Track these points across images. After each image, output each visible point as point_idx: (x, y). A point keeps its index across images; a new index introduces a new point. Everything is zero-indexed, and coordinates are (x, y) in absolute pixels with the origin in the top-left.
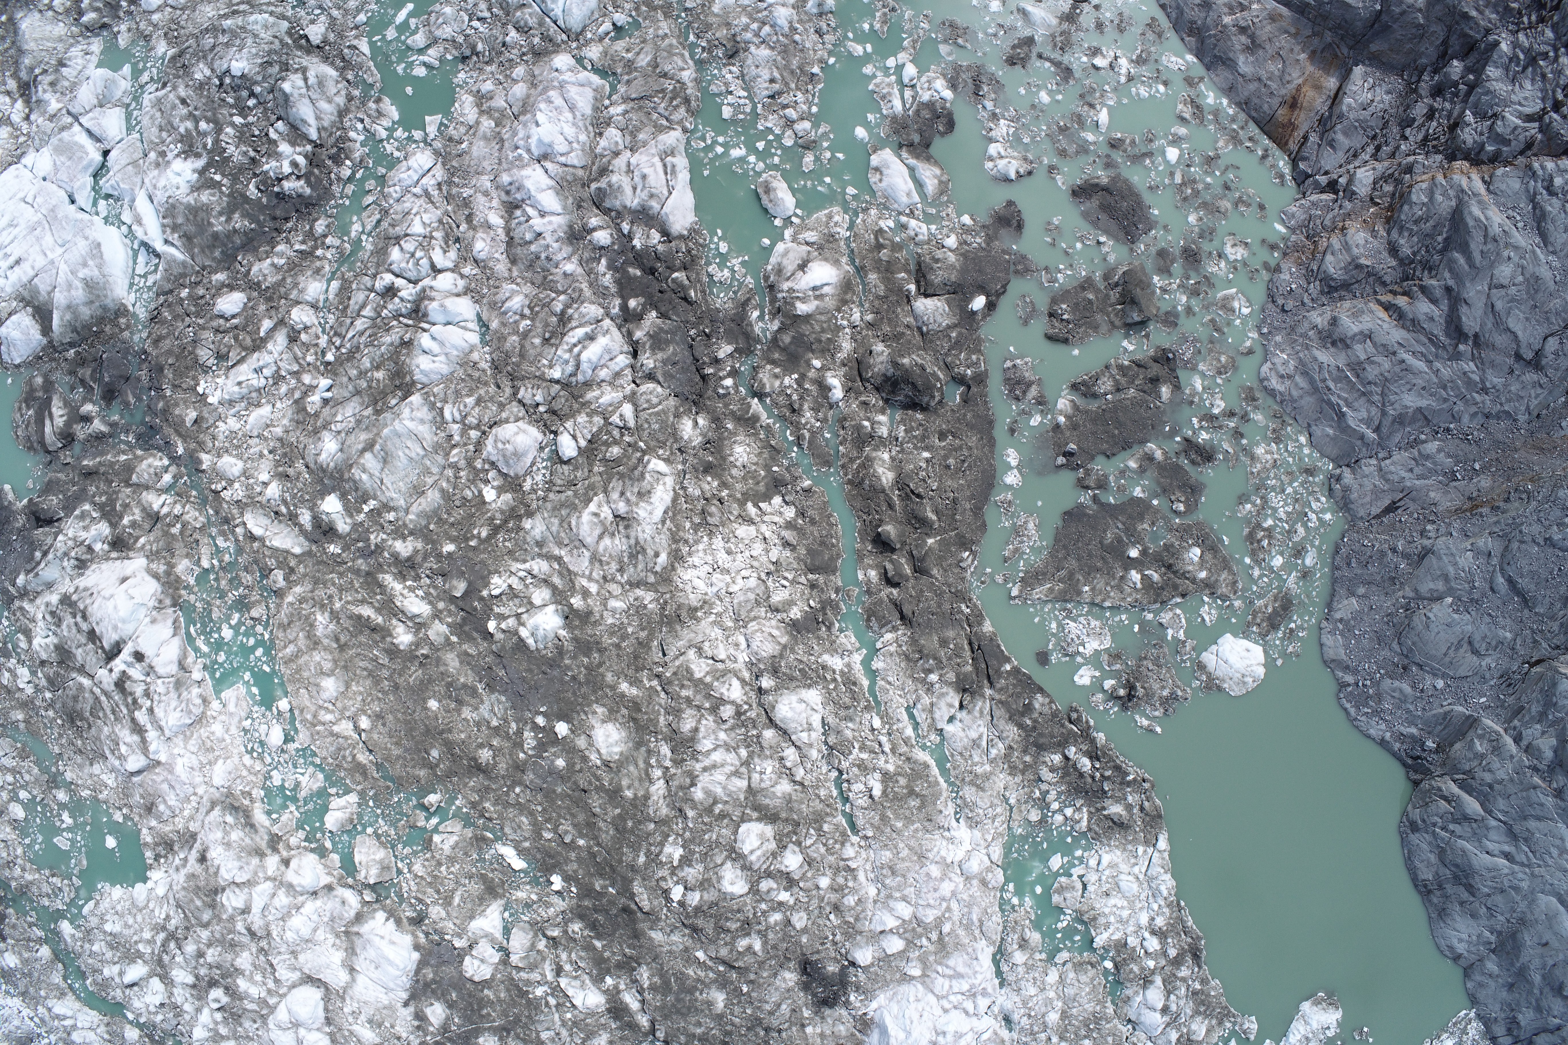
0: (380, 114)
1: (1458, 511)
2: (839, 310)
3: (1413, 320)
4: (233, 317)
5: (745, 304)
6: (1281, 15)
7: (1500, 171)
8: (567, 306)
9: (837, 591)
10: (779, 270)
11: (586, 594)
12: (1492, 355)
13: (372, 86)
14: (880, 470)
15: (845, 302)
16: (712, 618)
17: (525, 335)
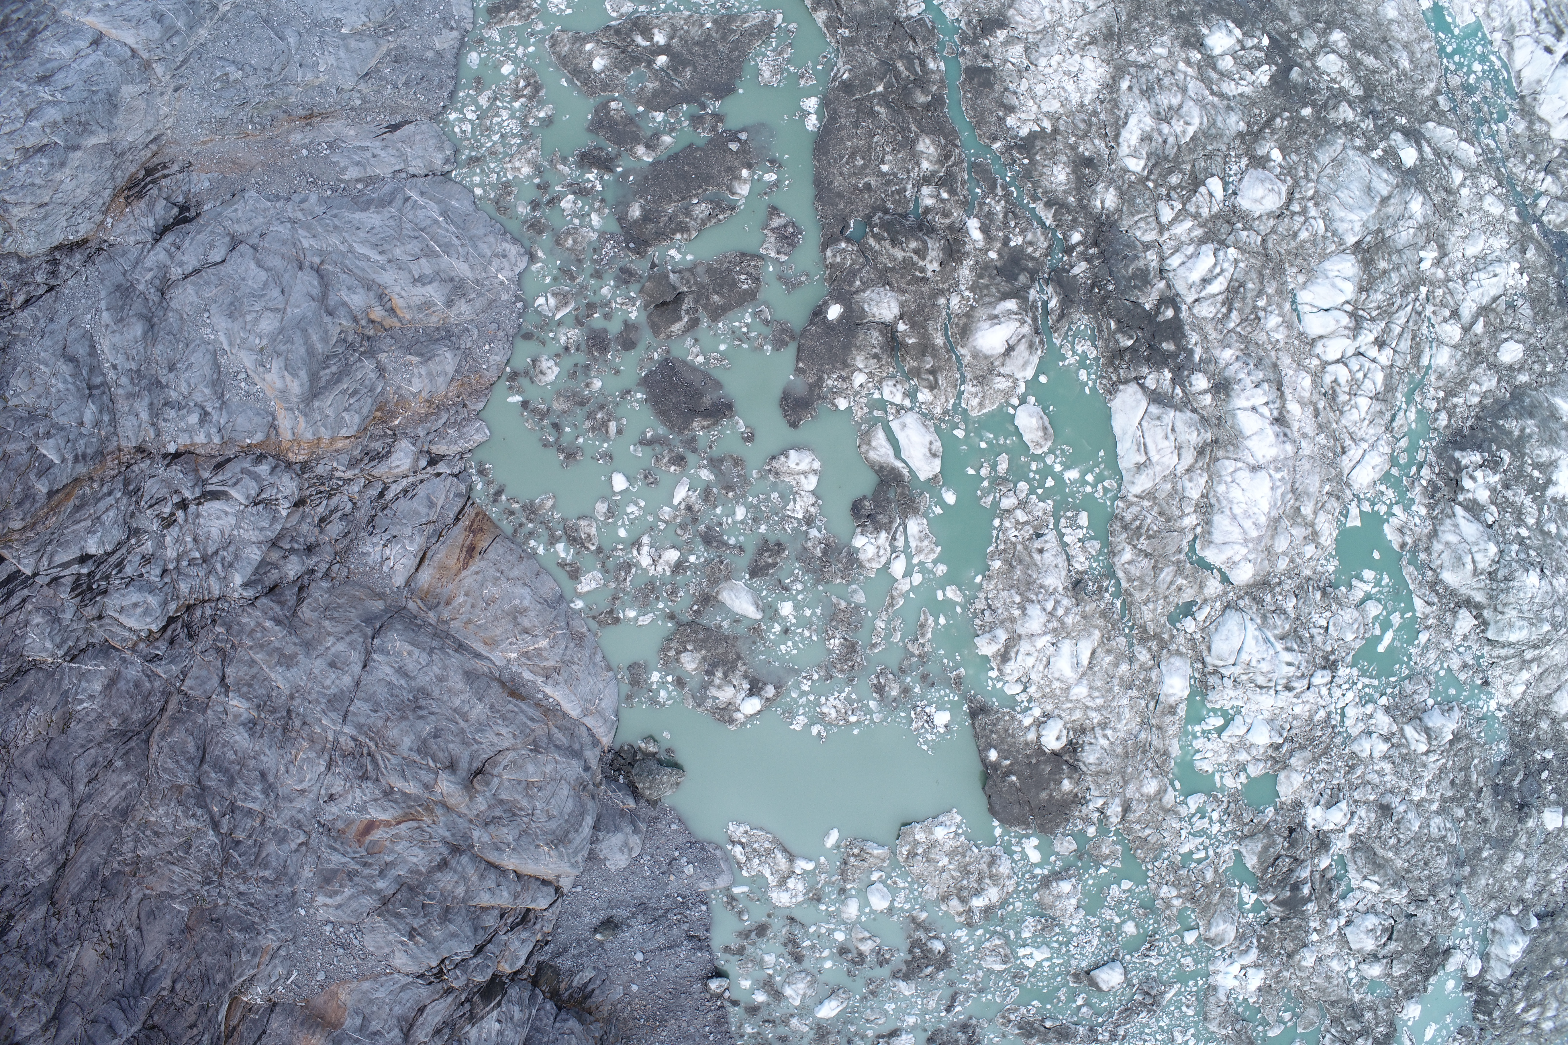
0: (1401, 531)
1: (325, 116)
2: (972, 308)
3: (369, 289)
4: (1506, 340)
5: (1062, 316)
6: (486, 643)
7: (259, 437)
8: (1227, 316)
9: (963, 53)
10: (1031, 346)
11: (1188, 62)
12: (284, 250)
13: (1409, 563)
14: (932, 150)
15: (968, 315)
16: (1076, 35)
17: (1260, 293)
